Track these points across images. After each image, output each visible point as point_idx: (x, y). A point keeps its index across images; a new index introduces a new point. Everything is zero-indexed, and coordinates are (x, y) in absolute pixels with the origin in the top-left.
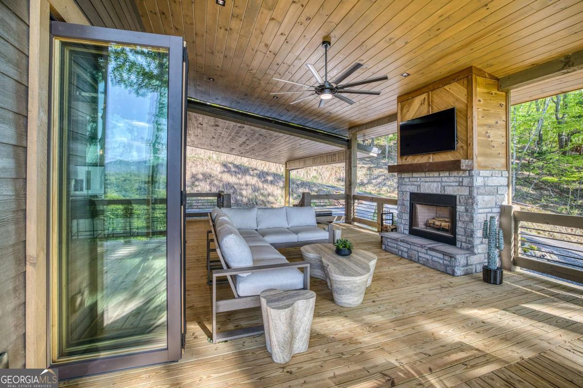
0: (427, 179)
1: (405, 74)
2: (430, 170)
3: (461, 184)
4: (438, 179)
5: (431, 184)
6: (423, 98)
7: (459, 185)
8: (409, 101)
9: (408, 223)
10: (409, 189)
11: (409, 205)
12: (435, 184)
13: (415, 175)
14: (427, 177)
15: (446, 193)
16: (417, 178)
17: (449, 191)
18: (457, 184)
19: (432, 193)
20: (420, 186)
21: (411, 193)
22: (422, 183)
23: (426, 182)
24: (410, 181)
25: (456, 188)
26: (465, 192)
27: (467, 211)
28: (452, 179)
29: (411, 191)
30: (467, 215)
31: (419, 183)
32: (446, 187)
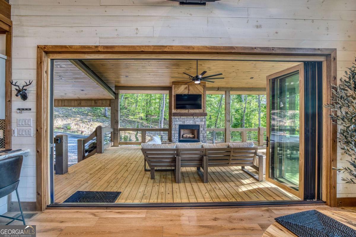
0: (188, 119)
2: (189, 116)
4: (193, 119)
5: (190, 121)
6: (186, 86)
7: (201, 121)
8: (179, 86)
9: (178, 138)
11: (178, 130)
12: (192, 121)
13: (182, 117)
15: (196, 124)
16: (183, 118)
17: (197, 123)
19: (190, 124)
20: (184, 122)
21: (179, 125)
23: (187, 120)
24: (179, 120)
26: (203, 123)
27: (204, 129)
28: (199, 119)
29: (180, 124)
30: (204, 131)
31: (184, 121)
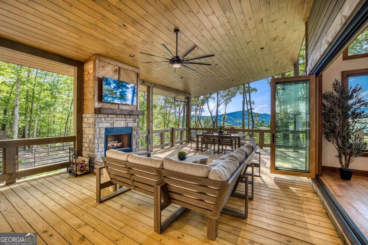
1: (132, 55)
3: (134, 121)
4: (125, 119)
5: (120, 122)
6: (116, 68)
8: (107, 64)
10: (105, 125)
12: (123, 122)
13: (110, 116)
14: (118, 118)
15: (128, 126)
16: (111, 118)
17: (130, 125)
18: (132, 121)
20: (113, 123)
21: (105, 128)
22: (115, 121)
23: (117, 120)
24: (105, 120)
25: (132, 123)
26: (136, 125)
27: (137, 133)
28: (131, 119)
30: (138, 135)
31: (113, 121)
32: (128, 123)
